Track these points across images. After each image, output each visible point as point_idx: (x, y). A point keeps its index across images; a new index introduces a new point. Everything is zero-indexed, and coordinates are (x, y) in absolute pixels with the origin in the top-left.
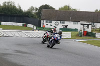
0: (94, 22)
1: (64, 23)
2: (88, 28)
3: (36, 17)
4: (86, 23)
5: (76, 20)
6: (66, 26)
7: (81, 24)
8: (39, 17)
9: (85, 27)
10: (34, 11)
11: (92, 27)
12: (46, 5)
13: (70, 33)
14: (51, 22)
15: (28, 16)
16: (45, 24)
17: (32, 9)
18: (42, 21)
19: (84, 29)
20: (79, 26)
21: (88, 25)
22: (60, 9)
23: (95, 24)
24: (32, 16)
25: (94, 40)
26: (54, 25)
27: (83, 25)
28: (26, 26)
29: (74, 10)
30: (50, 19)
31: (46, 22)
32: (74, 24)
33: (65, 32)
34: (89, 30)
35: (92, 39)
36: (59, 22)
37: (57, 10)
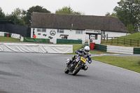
0: (104, 31)
1: (63, 32)
2: (96, 38)
3: (24, 23)
4: (93, 32)
5: (79, 28)
6: (66, 37)
7: (87, 33)
8: (28, 23)
9: (93, 37)
10: (21, 15)
11: (102, 37)
12: (37, 7)
13: (72, 46)
14: (45, 31)
15: (12, 23)
16: (36, 33)
17: (18, 12)
18: (32, 29)
19: (91, 41)
20: (83, 36)
21: (96, 35)
22: (57, 12)
23: (106, 33)
24: (18, 22)
25: (105, 56)
26: (48, 35)
27: (90, 34)
28: (10, 36)
29: (77, 13)
30: (43, 27)
31: (38, 31)
32: (77, 33)
33: (64, 45)
34: (98, 42)
35: (102, 54)
36: (56, 30)
37: (53, 14)
